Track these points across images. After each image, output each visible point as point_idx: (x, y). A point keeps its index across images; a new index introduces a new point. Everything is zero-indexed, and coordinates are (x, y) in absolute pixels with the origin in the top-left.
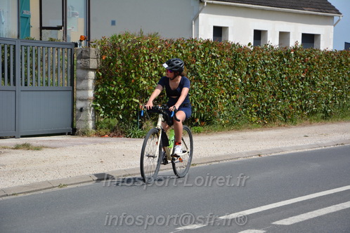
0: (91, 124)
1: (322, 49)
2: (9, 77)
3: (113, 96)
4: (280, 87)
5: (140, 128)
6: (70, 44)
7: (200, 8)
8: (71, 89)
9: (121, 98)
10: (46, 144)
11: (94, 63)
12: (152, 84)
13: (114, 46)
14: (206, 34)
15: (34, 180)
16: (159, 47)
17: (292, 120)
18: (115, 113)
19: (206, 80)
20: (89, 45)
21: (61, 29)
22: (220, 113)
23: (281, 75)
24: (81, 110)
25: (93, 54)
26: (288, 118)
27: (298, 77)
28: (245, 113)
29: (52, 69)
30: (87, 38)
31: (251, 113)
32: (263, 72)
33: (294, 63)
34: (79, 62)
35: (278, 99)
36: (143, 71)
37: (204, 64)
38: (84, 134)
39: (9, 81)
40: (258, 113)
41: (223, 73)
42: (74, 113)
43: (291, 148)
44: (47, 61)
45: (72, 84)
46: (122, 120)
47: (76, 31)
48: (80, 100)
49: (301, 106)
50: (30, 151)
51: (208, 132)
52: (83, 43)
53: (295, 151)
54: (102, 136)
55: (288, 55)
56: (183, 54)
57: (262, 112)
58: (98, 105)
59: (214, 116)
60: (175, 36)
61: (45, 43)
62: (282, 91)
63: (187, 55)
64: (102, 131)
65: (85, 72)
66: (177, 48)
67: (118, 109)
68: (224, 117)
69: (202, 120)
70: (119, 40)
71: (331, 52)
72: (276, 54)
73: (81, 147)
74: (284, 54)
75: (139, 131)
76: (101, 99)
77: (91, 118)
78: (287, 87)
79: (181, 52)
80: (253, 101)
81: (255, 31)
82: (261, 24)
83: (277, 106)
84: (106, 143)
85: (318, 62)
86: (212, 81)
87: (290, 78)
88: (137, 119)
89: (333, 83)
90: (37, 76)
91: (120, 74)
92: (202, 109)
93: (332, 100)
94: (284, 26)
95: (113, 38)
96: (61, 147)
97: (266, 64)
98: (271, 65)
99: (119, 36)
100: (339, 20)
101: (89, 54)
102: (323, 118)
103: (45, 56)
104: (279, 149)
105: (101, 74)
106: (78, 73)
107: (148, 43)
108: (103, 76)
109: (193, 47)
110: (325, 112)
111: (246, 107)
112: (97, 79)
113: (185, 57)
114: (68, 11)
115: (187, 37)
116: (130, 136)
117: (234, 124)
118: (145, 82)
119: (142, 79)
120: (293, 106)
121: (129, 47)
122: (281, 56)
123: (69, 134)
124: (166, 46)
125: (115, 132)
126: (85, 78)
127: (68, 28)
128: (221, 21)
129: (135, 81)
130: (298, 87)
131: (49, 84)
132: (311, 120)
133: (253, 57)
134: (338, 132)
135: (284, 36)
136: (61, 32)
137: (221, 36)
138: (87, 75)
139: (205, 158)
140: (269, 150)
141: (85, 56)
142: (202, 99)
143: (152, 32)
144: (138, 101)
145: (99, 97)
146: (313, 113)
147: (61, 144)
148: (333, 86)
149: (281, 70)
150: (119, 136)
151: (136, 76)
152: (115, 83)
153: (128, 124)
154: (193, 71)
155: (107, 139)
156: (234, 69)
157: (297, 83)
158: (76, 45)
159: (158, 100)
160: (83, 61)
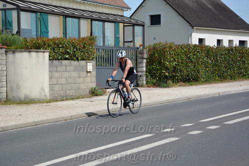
0: (145, 82)
1: (248, 47)
2: (110, 63)
3: (154, 70)
4: (229, 64)
5: (166, 83)
6: (136, 48)
7: (193, 31)
9: (157, 70)
11: (145, 56)
12: (171, 64)
13: (154, 48)
14: (195, 41)
16: (174, 48)
17: (234, 79)
18: (155, 77)
19: (195, 62)
20: (144, 48)
21: (132, 42)
22: (201, 76)
23: (229, 59)
24: (141, 76)
25: (145, 52)
26: (232, 78)
27: (237, 60)
28: (213, 76)
30: (143, 45)
31: (215, 76)
32: (221, 58)
33: (235, 53)
34: (139, 55)
35: (228, 70)
36: (167, 58)
37: (194, 55)
38: (142, 86)
39: (111, 65)
40: (219, 76)
41: (203, 58)
43: (233, 91)
45: (137, 65)
46: (158, 80)
47: (138, 42)
48: (140, 72)
49: (238, 73)
51: (196, 85)
52: (141, 47)
53: (236, 92)
54: (150, 87)
55: (232, 50)
57: (221, 76)
58: (148, 74)
59: (199, 78)
60: (181, 43)
61: (126, 48)
62: (229, 66)
63: (186, 51)
64: (150, 85)
65: (142, 60)
66: (182, 48)
67: (156, 75)
68: (203, 78)
69: (193, 80)
70: (156, 46)
72: (226, 50)
74: (230, 50)
75: (166, 85)
76: (149, 71)
77: (145, 80)
78: (232, 64)
79: (184, 50)
80: (216, 71)
81: (218, 40)
82: (220, 37)
83: (227, 73)
84: (151, 90)
85: (246, 53)
86: (198, 62)
87: (233, 60)
88: (164, 79)
91: (157, 60)
92: (193, 74)
94: (231, 37)
95: (154, 45)
97: (222, 54)
98: (224, 54)
99: (156, 44)
104: (228, 91)
106: (139, 60)
107: (169, 46)
108: (150, 61)
109: (189, 48)
111: (213, 73)
112: (147, 62)
114: (135, 34)
115: (186, 43)
116: (162, 87)
117: (208, 80)
118: (168, 63)
119: (166, 62)
120: (235, 73)
121: (161, 48)
124: (177, 47)
125: (156, 85)
126: (142, 63)
127: (135, 42)
128: (202, 36)
129: (163, 63)
130: (237, 64)
132: (243, 79)
133: (216, 51)
135: (231, 42)
137: (202, 42)
139: (195, 96)
140: (224, 92)
141: (142, 53)
142: (193, 70)
143: (171, 42)
144: (165, 72)
146: (244, 75)
149: (229, 57)
150: (157, 87)
151: (164, 61)
152: (155, 64)
153: (161, 82)
154: (189, 58)
155: (151, 88)
156: (207, 57)
157: (236, 62)
158: (138, 48)
159: (174, 71)
160: (141, 55)
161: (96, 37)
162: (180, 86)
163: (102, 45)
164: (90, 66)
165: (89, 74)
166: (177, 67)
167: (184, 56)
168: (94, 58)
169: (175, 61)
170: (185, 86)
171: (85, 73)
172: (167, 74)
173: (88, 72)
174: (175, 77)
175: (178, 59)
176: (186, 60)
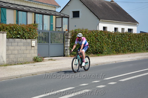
0: (69, 54)
1: (133, 33)
2: (47, 41)
4: (122, 43)
6: (63, 32)
7: (99, 22)
9: (77, 46)
10: (57, 59)
11: (70, 37)
13: (75, 32)
14: (101, 28)
15: (53, 69)
16: (88, 32)
17: (125, 52)
20: (69, 32)
21: (61, 28)
22: (105, 50)
24: (66, 50)
25: (69, 35)
26: (124, 52)
27: (127, 40)
28: (112, 50)
29: (58, 39)
30: (68, 30)
32: (117, 39)
33: (125, 37)
35: (121, 47)
37: (100, 37)
38: (67, 56)
39: (47, 42)
40: (115, 51)
41: (105, 39)
42: (64, 51)
43: (124, 60)
44: (57, 37)
45: (64, 43)
47: (65, 28)
48: (66, 47)
49: (128, 49)
51: (101, 56)
52: (67, 31)
53: (126, 61)
57: (117, 50)
58: (71, 48)
59: (103, 51)
60: (92, 29)
61: (57, 32)
62: (122, 45)
63: (95, 34)
64: (72, 56)
65: (67, 39)
66: (93, 33)
68: (106, 51)
69: (100, 53)
70: (77, 31)
71: (136, 34)
72: (120, 34)
73: (66, 60)
74: (123, 34)
77: (69, 52)
78: (124, 43)
80: (114, 47)
81: (115, 28)
82: (116, 26)
83: (121, 49)
85: (132, 36)
86: (102, 42)
87: (124, 41)
89: (136, 42)
90: (54, 40)
92: (99, 49)
93: (136, 47)
94: (123, 27)
95: (75, 30)
98: (119, 37)
99: (77, 29)
100: (138, 25)
102: (134, 52)
103: (57, 35)
104: (121, 60)
106: (65, 40)
107: (85, 31)
109: (97, 32)
110: (134, 50)
111: (112, 49)
112: (71, 41)
113: (95, 35)
114: (63, 23)
115: (95, 30)
117: (109, 53)
120: (125, 49)
121: (79, 32)
123: (63, 56)
124: (90, 32)
126: (67, 41)
127: (63, 28)
128: (105, 25)
131: (58, 43)
132: (130, 53)
133: (114, 35)
134: (138, 56)
135: (123, 29)
137: (105, 29)
139: (101, 63)
141: (67, 35)
142: (100, 47)
143: (86, 28)
145: (71, 46)
146: (131, 50)
147: (61, 59)
149: (122, 39)
154: (97, 39)
156: (108, 38)
157: (126, 42)
158: (65, 32)
160: (67, 36)
161: (38, 24)
162: (92, 56)
163: (41, 29)
164: (34, 43)
165: (33, 48)
166: (90, 44)
167: (94, 38)
168: (36, 37)
169: (89, 41)
170: (94, 56)
171: (30, 47)
173: (32, 47)
174: (88, 50)
175: (90, 39)
176: (95, 40)
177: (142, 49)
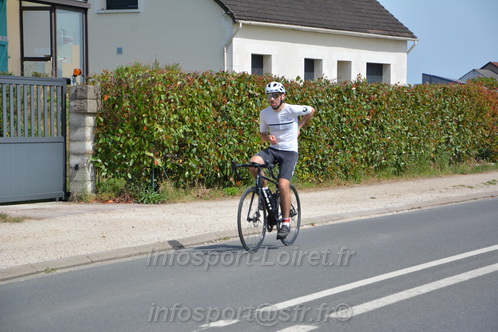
0: (89, 186)
1: (393, 83)
3: (119, 148)
4: (339, 133)
5: (155, 190)
6: (61, 80)
7: (234, 30)
8: (63, 140)
9: (130, 151)
10: (29, 214)
11: (92, 106)
12: (170, 132)
13: (120, 83)
14: (242, 65)
15: (12, 264)
16: (179, 83)
17: (355, 177)
18: (122, 172)
19: (241, 126)
20: (87, 80)
21: (49, 59)
23: (339, 118)
24: (77, 167)
25: (91, 93)
26: (349, 175)
27: (362, 120)
29: (37, 114)
30: (84, 71)
33: (356, 102)
34: (72, 104)
35: (337, 150)
36: (158, 114)
37: (239, 105)
38: (80, 199)
40: (311, 168)
42: (67, 172)
43: (353, 214)
44: (30, 103)
45: (64, 133)
46: (131, 180)
47: (69, 62)
48: (74, 154)
49: (366, 159)
50: (8, 224)
52: (79, 79)
53: (359, 218)
54: (105, 202)
55: (348, 91)
56: (211, 93)
57: (316, 167)
58: (99, 161)
60: (200, 68)
61: (28, 79)
62: (341, 139)
63: (216, 93)
64: (105, 196)
65: (81, 117)
66: (203, 85)
67: (126, 166)
69: (238, 178)
70: (126, 74)
71: (404, 87)
72: (332, 91)
73: (76, 217)
74: (343, 91)
75: (154, 194)
76: (103, 152)
77: (89, 178)
78: (348, 134)
79: (209, 90)
80: (304, 153)
81: (306, 60)
82: (313, 51)
83: (335, 159)
84: (109, 210)
85: (387, 101)
86: (250, 127)
87: (351, 123)
88: (150, 177)
89: (406, 128)
90: (16, 122)
91: (127, 119)
93: (406, 149)
94: (344, 54)
95: (117, 71)
96: (48, 217)
97: (320, 104)
98: (326, 105)
99: (126, 69)
100: (413, 46)
101: (86, 93)
102: (394, 173)
103: (27, 97)
104: (338, 215)
105: (102, 120)
106: (72, 118)
107: (164, 78)
108: (105, 122)
109: (223, 83)
110: (397, 165)
112: (97, 126)
113: (214, 97)
114: (58, 36)
115: (216, 70)
116: (142, 202)
118: (161, 130)
119: (157, 126)
120: (355, 159)
121: (140, 83)
122: (340, 93)
123: (60, 200)
124: (188, 81)
125: (123, 196)
126: (81, 126)
127: (59, 59)
128: (261, 47)
129: (148, 128)
130: (362, 133)
131: (33, 133)
132: (379, 177)
133: (302, 95)
134: (414, 192)
135: (343, 66)
136: (48, 65)
137: (262, 67)
138: (84, 121)
140: (325, 217)
141: (80, 96)
142: (237, 151)
143: (171, 63)
144: (152, 155)
145: (100, 150)
146: (382, 167)
147: (49, 214)
148: (407, 132)
149: (340, 112)
150: (127, 201)
151: (149, 121)
152: (121, 131)
153: (140, 186)
154: (225, 115)
155: (111, 206)
157: (361, 128)
158: (68, 81)
159: (179, 153)
160: (77, 102)
162: (199, 198)
166: (190, 141)
167: (209, 109)
169: (184, 123)
170: (212, 198)
172: (159, 162)
174: (182, 170)
175: (192, 117)
176: (215, 119)
177: (433, 159)
